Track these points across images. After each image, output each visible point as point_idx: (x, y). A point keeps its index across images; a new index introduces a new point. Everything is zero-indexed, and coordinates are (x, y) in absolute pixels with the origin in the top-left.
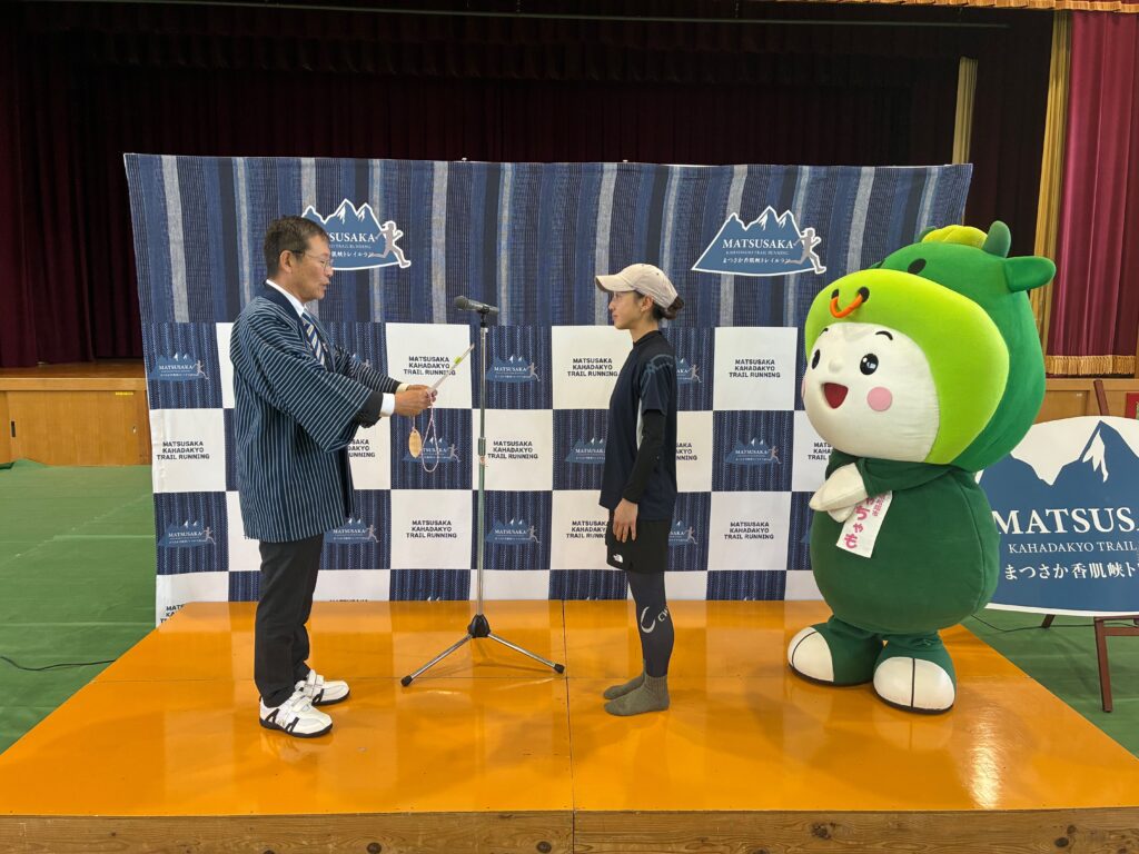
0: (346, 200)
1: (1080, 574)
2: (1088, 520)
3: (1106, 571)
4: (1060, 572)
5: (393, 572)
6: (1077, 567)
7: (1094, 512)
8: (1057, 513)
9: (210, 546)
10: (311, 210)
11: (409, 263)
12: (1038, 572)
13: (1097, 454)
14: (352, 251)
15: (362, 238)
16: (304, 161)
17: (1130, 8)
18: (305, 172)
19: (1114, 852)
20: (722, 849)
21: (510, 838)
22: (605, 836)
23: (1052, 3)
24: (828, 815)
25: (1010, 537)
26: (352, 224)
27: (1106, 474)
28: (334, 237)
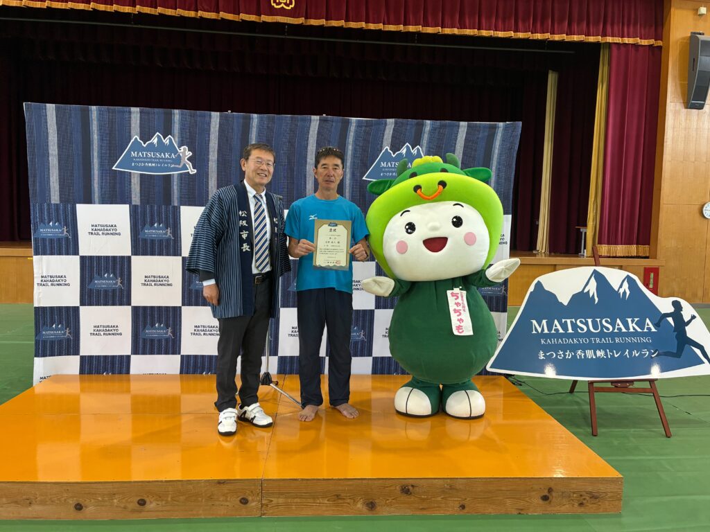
0: (158, 133)
1: (580, 356)
2: (586, 325)
3: (595, 354)
4: (569, 355)
5: (182, 357)
6: (579, 352)
7: (590, 321)
8: (569, 321)
9: (68, 340)
10: (136, 138)
11: (195, 171)
12: (557, 355)
13: (592, 288)
14: (161, 163)
15: (167, 156)
16: (133, 109)
17: (645, 42)
18: (133, 116)
19: (576, 505)
20: (349, 501)
21: (224, 495)
22: (280, 494)
23: (599, 39)
24: (410, 480)
25: (542, 335)
26: (161, 147)
27: (597, 299)
28: (150, 155)
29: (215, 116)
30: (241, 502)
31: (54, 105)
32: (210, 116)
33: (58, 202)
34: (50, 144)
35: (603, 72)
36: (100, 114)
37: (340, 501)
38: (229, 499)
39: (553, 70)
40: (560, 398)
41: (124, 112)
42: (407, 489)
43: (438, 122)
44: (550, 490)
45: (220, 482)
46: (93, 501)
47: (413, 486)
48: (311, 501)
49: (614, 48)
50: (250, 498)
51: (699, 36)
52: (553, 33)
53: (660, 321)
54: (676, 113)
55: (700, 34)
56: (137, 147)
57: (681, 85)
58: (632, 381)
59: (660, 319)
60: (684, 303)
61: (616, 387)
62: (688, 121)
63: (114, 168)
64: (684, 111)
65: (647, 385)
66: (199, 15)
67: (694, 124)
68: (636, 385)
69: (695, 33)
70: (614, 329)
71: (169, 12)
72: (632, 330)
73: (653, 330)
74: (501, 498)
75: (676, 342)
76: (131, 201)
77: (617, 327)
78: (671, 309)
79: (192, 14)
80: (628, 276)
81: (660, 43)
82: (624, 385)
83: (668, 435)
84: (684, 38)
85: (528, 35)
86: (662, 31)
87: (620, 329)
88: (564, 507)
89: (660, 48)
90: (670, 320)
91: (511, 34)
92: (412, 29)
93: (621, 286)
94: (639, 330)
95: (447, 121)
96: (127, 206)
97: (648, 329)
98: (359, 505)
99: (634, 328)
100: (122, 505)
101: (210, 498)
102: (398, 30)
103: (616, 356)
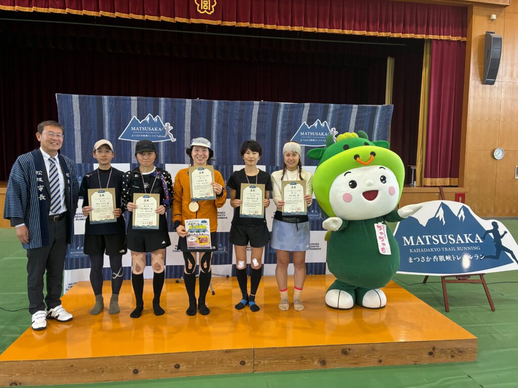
0: (149, 114)
1: (436, 260)
2: (438, 240)
3: (445, 258)
4: (428, 259)
6: (435, 257)
7: (440, 236)
8: (427, 237)
10: (135, 118)
11: (175, 140)
12: (421, 259)
13: (441, 214)
14: (152, 134)
15: (156, 129)
16: (133, 98)
17: (455, 39)
18: (133, 102)
19: (450, 357)
20: (309, 360)
21: (230, 360)
22: (265, 358)
23: (424, 36)
24: (348, 346)
25: (410, 246)
26: (152, 124)
27: (444, 222)
28: (145, 129)
29: (189, 102)
30: (240, 363)
31: (78, 96)
32: (185, 102)
33: (81, 163)
34: (75, 122)
35: (426, 59)
36: (110, 101)
37: (304, 361)
38: (233, 362)
39: (391, 56)
40: (418, 287)
41: (126, 100)
42: (345, 352)
43: (338, 106)
44: (434, 348)
45: (227, 351)
46: (145, 367)
47: (349, 349)
48: (285, 361)
49: (434, 43)
50: (246, 361)
51: (491, 34)
52: (393, 32)
53: (485, 236)
54: (476, 87)
55: (492, 33)
56: (135, 124)
57: (479, 68)
58: (469, 276)
59: (484, 234)
60: (499, 223)
61: (459, 279)
62: (484, 93)
63: (119, 138)
64: (481, 86)
65: (479, 278)
66: (146, 18)
67: (488, 95)
68: (471, 278)
69: (488, 32)
70: (456, 241)
71: (124, 16)
72: (467, 242)
73: (481, 241)
74: (403, 355)
75: (495, 249)
76: (131, 160)
77: (458, 240)
78: (491, 228)
79: (140, 17)
80: (463, 207)
81: (465, 39)
82: (464, 278)
83: (493, 310)
84: (482, 36)
85: (377, 34)
86: (466, 31)
87: (460, 241)
88: (442, 359)
89: (465, 42)
90: (491, 234)
91: (365, 33)
92: (296, 28)
93: (459, 213)
94: (472, 242)
95: (344, 105)
96: (129, 164)
97: (477, 241)
98: (316, 363)
99: (469, 241)
100: (165, 369)
101: (221, 362)
102: (287, 29)
103: (458, 259)
